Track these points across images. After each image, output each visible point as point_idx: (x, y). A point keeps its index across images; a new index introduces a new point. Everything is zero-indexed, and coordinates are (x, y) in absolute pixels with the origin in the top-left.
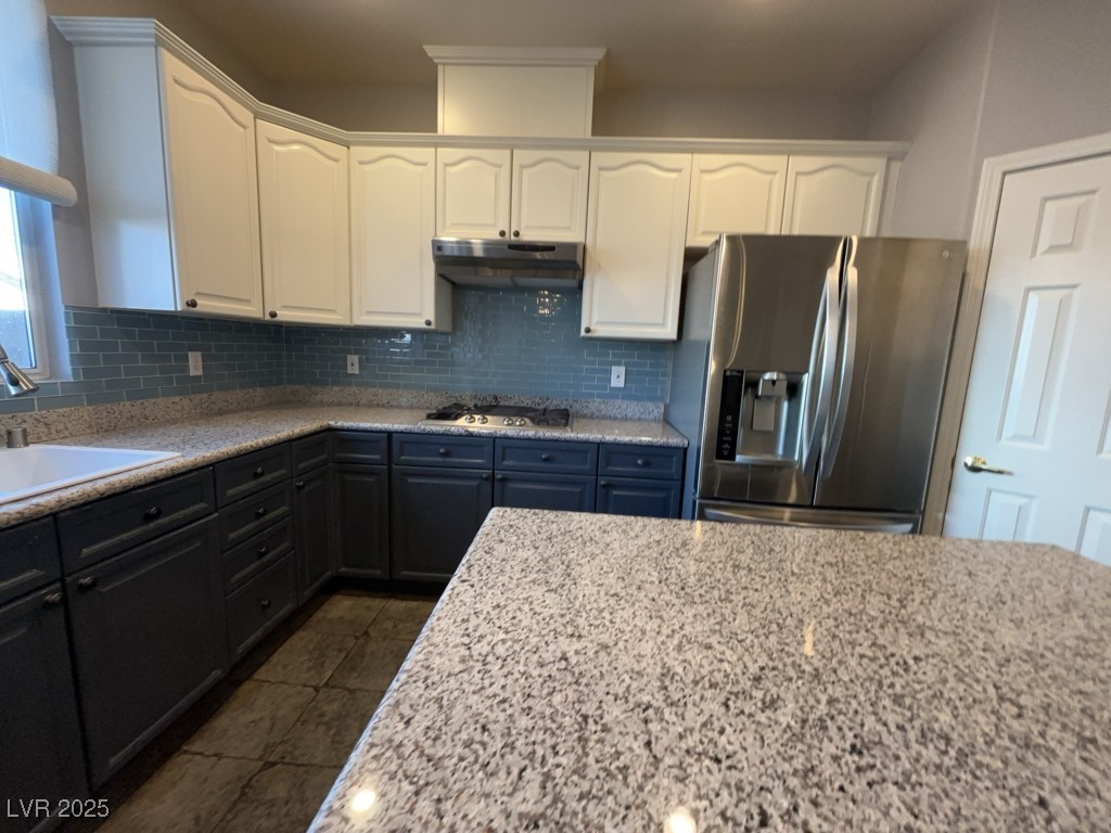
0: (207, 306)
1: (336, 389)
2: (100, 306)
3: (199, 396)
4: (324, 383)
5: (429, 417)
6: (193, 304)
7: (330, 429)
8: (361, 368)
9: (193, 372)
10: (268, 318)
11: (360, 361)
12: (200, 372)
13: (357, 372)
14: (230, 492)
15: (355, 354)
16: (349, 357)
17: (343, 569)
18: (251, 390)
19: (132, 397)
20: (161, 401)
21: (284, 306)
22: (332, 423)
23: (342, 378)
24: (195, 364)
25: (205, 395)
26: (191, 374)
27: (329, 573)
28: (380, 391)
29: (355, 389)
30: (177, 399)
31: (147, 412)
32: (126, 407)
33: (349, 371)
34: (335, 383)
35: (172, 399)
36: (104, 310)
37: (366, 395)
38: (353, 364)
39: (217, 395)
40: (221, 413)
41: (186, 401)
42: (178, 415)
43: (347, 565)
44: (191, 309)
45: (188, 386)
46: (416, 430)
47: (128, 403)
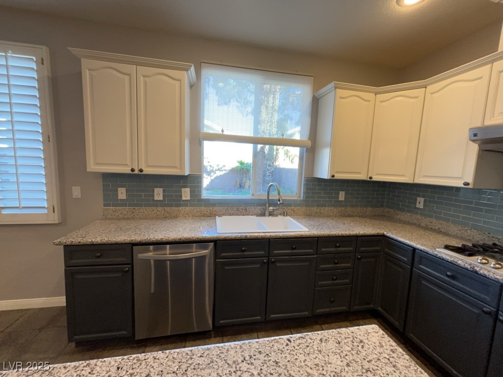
0: (338, 176)
1: (409, 214)
2: (314, 176)
3: (340, 208)
4: (402, 210)
5: (447, 247)
6: (333, 176)
7: (384, 236)
8: (424, 205)
9: (340, 199)
10: (369, 179)
11: (425, 201)
12: (343, 199)
13: (422, 208)
14: (323, 250)
15: (422, 197)
16: (418, 198)
17: (380, 309)
18: (365, 209)
19: (318, 206)
20: (327, 209)
21: (377, 174)
22: (385, 233)
23: (413, 209)
24: (342, 196)
25: (343, 208)
26: (340, 200)
27: (372, 306)
28: (435, 220)
29: (419, 217)
30: (332, 208)
31: (321, 212)
32: (315, 209)
33: (417, 206)
34: (409, 211)
35: (330, 208)
36: (315, 178)
37: (425, 221)
38: (420, 203)
39: (349, 209)
40: (349, 216)
41: (335, 210)
42: (332, 214)
43: (382, 308)
44: (333, 178)
45: (338, 204)
46: (431, 253)
47: (316, 208)
